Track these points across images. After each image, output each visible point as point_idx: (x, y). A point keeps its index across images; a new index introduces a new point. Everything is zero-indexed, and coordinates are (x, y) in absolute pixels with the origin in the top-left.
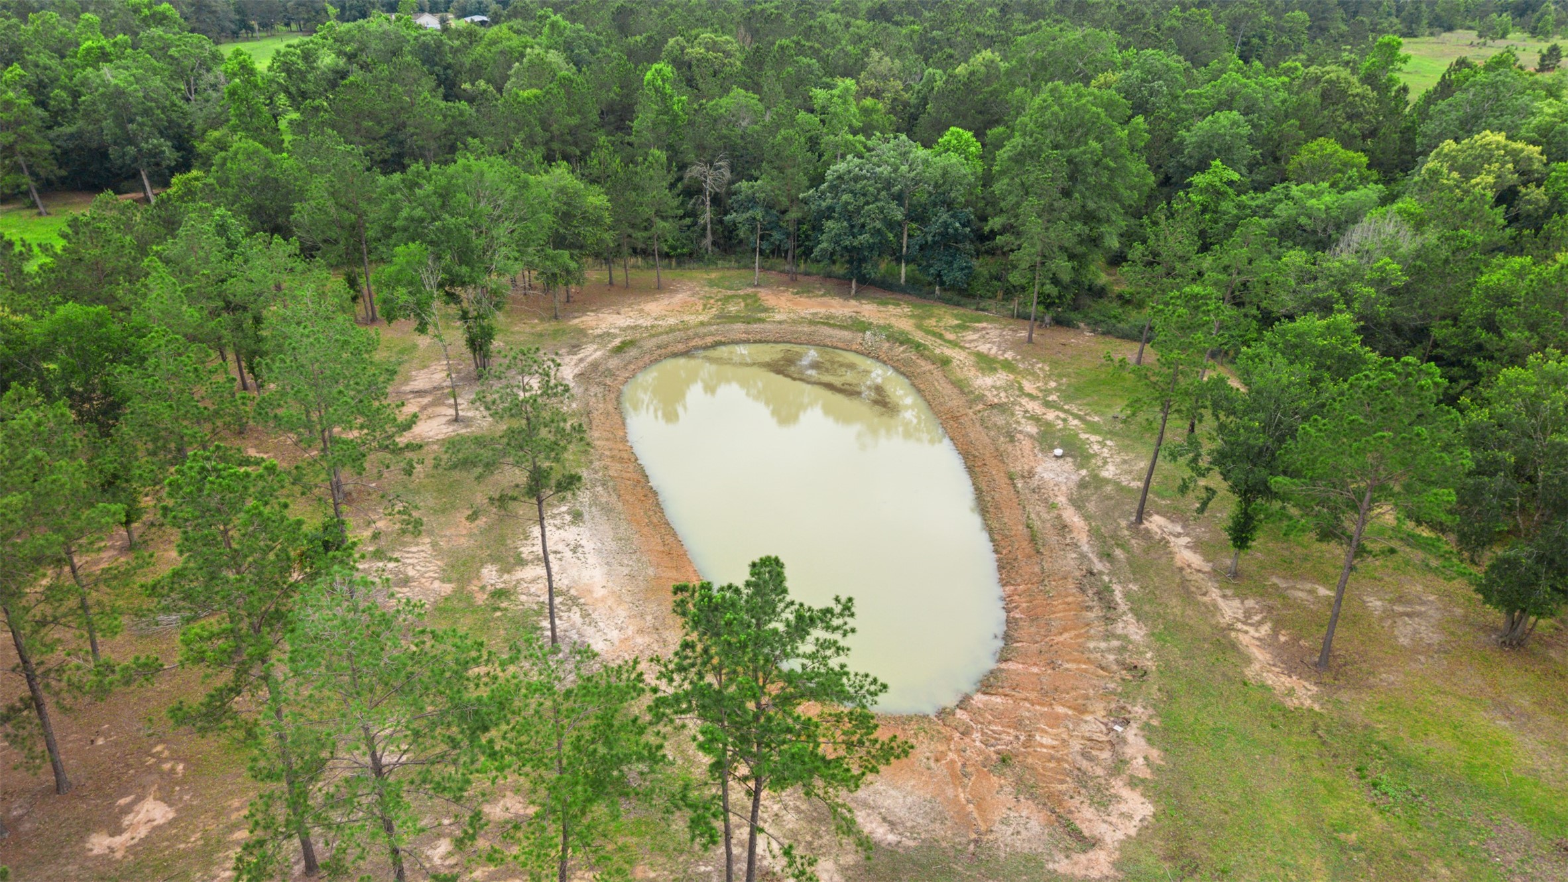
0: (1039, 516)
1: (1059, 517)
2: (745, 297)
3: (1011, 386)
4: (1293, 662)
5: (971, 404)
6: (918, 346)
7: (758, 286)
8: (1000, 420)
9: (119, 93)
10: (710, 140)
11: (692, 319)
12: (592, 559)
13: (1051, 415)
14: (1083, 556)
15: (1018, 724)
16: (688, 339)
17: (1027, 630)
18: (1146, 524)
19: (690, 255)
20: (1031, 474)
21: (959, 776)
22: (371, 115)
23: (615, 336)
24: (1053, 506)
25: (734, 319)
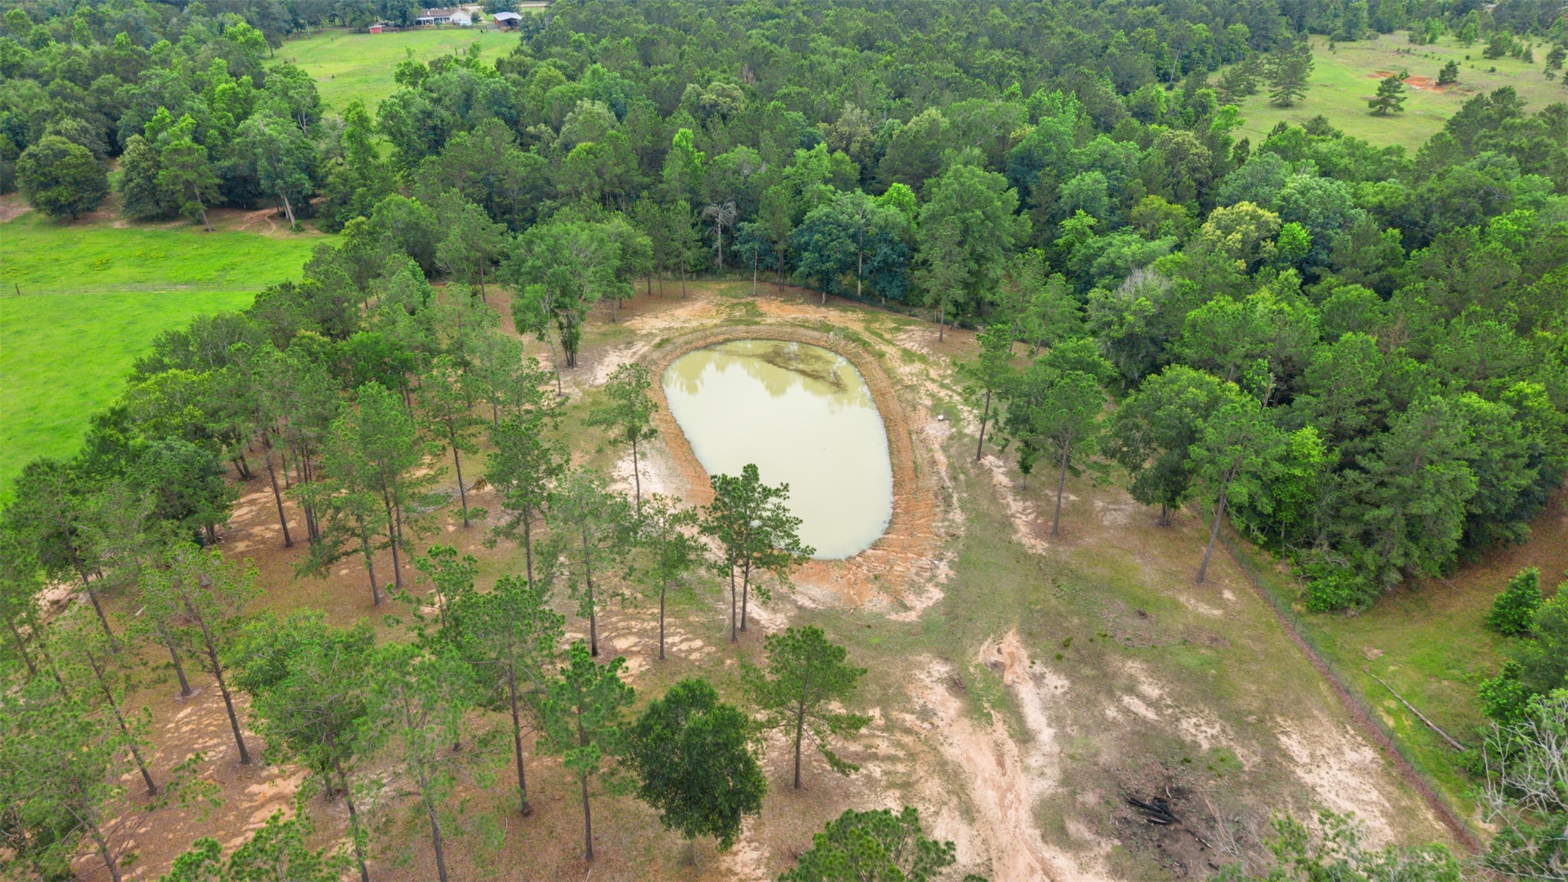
0: (922, 456)
1: (933, 456)
2: (746, 305)
3: (921, 373)
4: (1039, 532)
5: (894, 385)
6: (865, 344)
7: (756, 295)
8: (909, 396)
9: (271, 140)
10: (721, 187)
11: (709, 322)
12: (655, 479)
13: (943, 393)
14: (941, 478)
15: (887, 562)
16: (706, 337)
17: (903, 518)
18: (983, 460)
19: (706, 270)
20: (922, 431)
21: (851, 585)
22: (472, 167)
23: (656, 335)
24: (931, 450)
25: (738, 322)
